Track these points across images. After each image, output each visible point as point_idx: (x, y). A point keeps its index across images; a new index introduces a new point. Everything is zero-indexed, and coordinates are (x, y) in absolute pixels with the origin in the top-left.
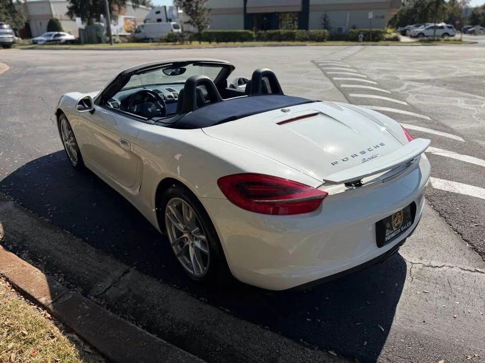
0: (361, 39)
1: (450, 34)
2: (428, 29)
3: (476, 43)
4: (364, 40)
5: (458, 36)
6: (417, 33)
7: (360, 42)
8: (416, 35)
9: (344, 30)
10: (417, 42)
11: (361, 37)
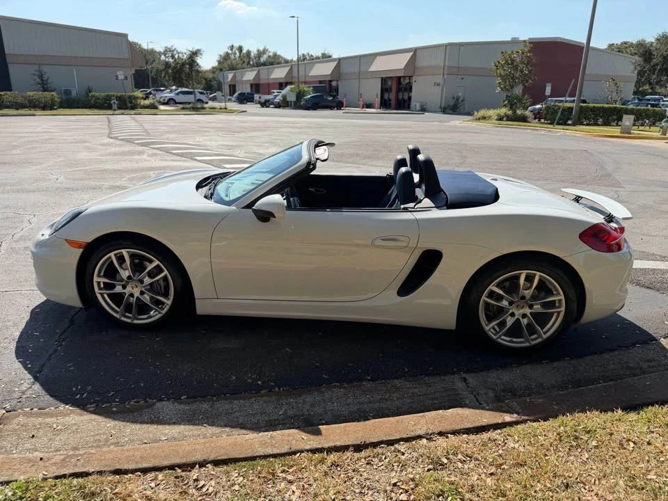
0: (115, 106)
1: (205, 101)
2: (177, 94)
3: (245, 111)
4: (119, 108)
5: (211, 104)
6: (167, 99)
7: (115, 110)
8: (166, 101)
9: (74, 93)
10: (177, 110)
11: (114, 103)
